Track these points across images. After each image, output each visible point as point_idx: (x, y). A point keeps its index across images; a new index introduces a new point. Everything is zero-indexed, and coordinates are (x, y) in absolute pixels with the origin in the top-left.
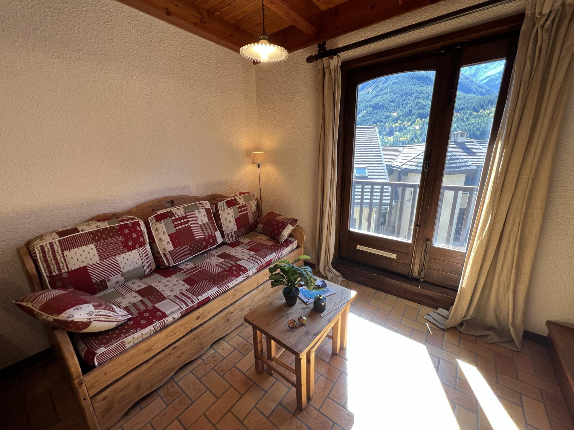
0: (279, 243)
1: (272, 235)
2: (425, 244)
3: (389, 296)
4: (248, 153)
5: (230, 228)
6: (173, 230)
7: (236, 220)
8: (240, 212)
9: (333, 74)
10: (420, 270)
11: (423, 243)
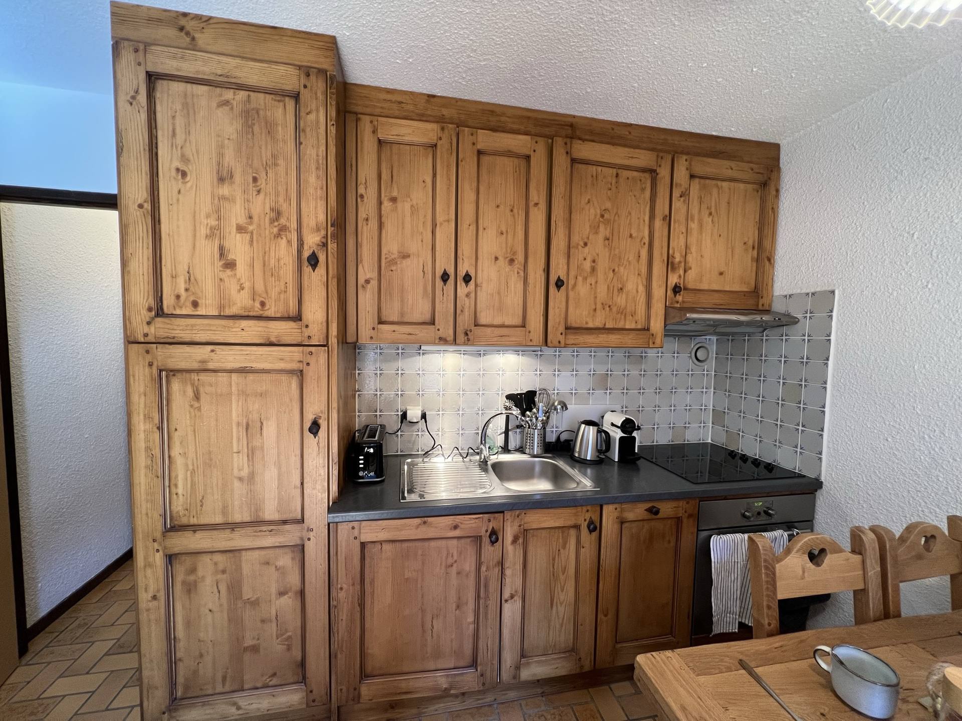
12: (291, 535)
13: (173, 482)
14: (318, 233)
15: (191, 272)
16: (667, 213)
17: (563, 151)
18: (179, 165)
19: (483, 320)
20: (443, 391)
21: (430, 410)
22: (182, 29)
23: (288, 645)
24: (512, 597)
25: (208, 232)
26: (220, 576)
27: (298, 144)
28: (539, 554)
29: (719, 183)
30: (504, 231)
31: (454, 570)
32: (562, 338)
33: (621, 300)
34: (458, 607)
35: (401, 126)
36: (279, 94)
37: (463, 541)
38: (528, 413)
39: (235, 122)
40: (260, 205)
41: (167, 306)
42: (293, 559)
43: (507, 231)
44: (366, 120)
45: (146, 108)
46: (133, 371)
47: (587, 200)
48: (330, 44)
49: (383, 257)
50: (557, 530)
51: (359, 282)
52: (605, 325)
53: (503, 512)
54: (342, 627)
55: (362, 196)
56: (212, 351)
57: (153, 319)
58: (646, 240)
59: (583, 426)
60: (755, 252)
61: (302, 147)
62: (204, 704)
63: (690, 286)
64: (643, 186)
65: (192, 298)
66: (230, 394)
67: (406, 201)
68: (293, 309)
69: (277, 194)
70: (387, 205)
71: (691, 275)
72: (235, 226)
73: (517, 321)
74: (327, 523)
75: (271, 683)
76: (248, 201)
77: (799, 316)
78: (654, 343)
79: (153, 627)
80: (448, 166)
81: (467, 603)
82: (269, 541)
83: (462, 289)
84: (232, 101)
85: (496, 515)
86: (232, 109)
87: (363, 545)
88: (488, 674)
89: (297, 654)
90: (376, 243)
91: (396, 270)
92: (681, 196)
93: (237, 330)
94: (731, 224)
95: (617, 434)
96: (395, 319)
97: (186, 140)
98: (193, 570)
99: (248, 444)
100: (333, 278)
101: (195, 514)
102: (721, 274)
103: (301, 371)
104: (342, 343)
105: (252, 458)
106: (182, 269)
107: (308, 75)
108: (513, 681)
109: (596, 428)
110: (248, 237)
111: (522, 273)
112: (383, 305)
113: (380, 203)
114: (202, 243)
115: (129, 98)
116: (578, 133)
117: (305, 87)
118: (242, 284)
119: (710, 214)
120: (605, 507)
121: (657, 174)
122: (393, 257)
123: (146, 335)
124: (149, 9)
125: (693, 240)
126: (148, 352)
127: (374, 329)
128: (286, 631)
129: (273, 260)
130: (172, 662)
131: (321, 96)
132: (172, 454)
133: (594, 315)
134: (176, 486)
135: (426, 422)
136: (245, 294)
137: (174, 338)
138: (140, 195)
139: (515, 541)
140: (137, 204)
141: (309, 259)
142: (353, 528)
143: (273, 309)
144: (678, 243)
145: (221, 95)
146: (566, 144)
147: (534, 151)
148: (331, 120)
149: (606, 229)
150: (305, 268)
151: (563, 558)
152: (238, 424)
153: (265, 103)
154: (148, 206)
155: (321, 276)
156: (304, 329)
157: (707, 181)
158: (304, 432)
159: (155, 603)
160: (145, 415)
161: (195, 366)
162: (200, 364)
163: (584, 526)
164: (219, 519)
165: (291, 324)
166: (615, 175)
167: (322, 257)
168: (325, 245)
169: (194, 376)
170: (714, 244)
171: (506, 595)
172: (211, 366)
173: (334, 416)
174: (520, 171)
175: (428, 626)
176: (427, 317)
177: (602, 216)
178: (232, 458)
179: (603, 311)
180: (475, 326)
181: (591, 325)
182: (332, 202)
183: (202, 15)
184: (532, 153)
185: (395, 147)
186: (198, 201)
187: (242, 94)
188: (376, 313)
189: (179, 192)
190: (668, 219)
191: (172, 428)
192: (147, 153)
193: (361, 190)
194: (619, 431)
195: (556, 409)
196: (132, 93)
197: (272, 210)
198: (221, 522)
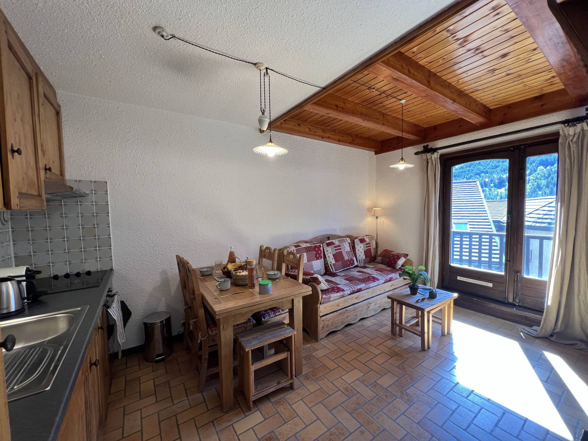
0: (395, 269)
1: (390, 264)
2: (516, 276)
3: (488, 316)
4: (370, 210)
5: (361, 256)
6: (335, 252)
7: (365, 252)
8: (367, 247)
9: (434, 162)
10: (515, 296)
11: (515, 275)
16: (38, 113)
32: (18, 201)
60: (59, 152)
71: (47, 160)
78: (44, 206)
121: (33, 82)
144: (44, 137)
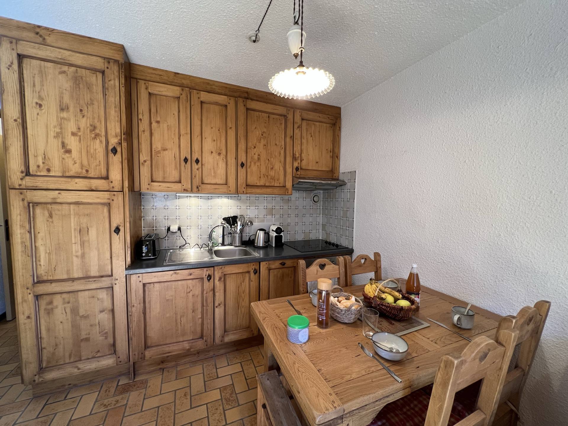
12: (106, 282)
13: (38, 259)
14: (117, 138)
15: (46, 154)
16: (292, 135)
17: (242, 104)
18: (37, 101)
19: (206, 181)
20: (190, 217)
21: (183, 227)
22: (37, 33)
23: (106, 336)
24: (219, 305)
25: (55, 135)
26: (66, 305)
27: (105, 95)
28: (231, 285)
29: (315, 123)
30: (215, 140)
31: (190, 295)
32: (244, 190)
33: (272, 173)
34: (193, 311)
35: (161, 87)
36: (94, 70)
37: (195, 280)
38: (233, 226)
39: (69, 82)
40: (84, 123)
41: (32, 171)
42: (107, 294)
43: (217, 140)
44: (142, 83)
45: (17, 72)
46: (13, 203)
47: (255, 127)
48: (122, 49)
49: (153, 150)
50: (240, 274)
51: (140, 162)
52: (265, 184)
53: (214, 267)
54: (134, 325)
55: (141, 120)
56: (59, 193)
57: (24, 177)
58: (283, 146)
59: (259, 231)
60: (332, 153)
61: (106, 96)
62: (59, 369)
63: (304, 168)
64: (281, 122)
65: (47, 167)
66: (70, 215)
67: (165, 123)
68: (104, 173)
69: (94, 118)
70: (154, 125)
71: (304, 163)
72: (70, 133)
73: (223, 182)
74: (125, 276)
75: (97, 356)
76: (77, 121)
77: (347, 181)
78: (288, 193)
79: (28, 332)
80: (186, 108)
81: (197, 309)
82: (94, 286)
83: (195, 166)
84: (67, 72)
85: (210, 268)
86: (67, 75)
87: (144, 285)
88: (209, 340)
89: (111, 341)
90: (149, 143)
91: (160, 156)
92: (298, 128)
93: (73, 183)
94: (320, 140)
95: (274, 234)
96: (161, 180)
97: (41, 89)
98: (51, 303)
99: (80, 239)
100: (125, 159)
101: (51, 275)
102: (317, 163)
103: (109, 204)
104: (132, 191)
105: (83, 246)
106: (41, 152)
107: (109, 62)
108: (221, 343)
109: (264, 232)
110: (78, 138)
111: (225, 160)
112: (154, 173)
113: (151, 123)
114: (51, 139)
115: (7, 66)
116: (250, 96)
117: (108, 68)
118: (75, 161)
119: (311, 136)
120: (261, 263)
121: (287, 117)
122: (158, 150)
123: (20, 185)
124: (18, 21)
125: (304, 147)
126: (21, 193)
127: (149, 184)
128: (105, 330)
129: (92, 150)
130: (40, 350)
131: (116, 74)
132: (37, 245)
133: (259, 180)
134: (40, 261)
135: (181, 232)
136: (77, 165)
137: (37, 187)
138: (15, 115)
139: (220, 279)
140: (13, 119)
141: (112, 150)
142: (139, 277)
143: (93, 173)
144: (297, 149)
145: (60, 68)
146: (244, 101)
147: (229, 103)
148: (122, 84)
149: (264, 141)
150: (110, 154)
151: (243, 287)
152: (75, 229)
153: (86, 74)
154: (20, 120)
155: (119, 158)
156: (110, 184)
157: (310, 122)
158: (112, 232)
159: (29, 320)
160: (20, 226)
161: (49, 201)
162: (52, 200)
163: (252, 272)
164: (65, 277)
165: (103, 181)
166: (268, 117)
167: (119, 149)
168: (120, 144)
169: (49, 206)
170: (313, 149)
171: (216, 304)
172: (58, 201)
173: (128, 225)
174: (222, 113)
175: (179, 321)
176: (177, 179)
177: (262, 135)
178: (72, 246)
179: (264, 178)
180: (202, 184)
181: (258, 184)
182: (124, 123)
183: (49, 28)
184: (228, 104)
185: (158, 97)
186: (49, 119)
187: (73, 69)
188: (150, 177)
189: (38, 114)
190: (292, 137)
191: (37, 232)
192: (19, 94)
193: (140, 117)
194: (275, 233)
195: (248, 225)
196: (9, 64)
197: (91, 125)
198: (66, 278)
